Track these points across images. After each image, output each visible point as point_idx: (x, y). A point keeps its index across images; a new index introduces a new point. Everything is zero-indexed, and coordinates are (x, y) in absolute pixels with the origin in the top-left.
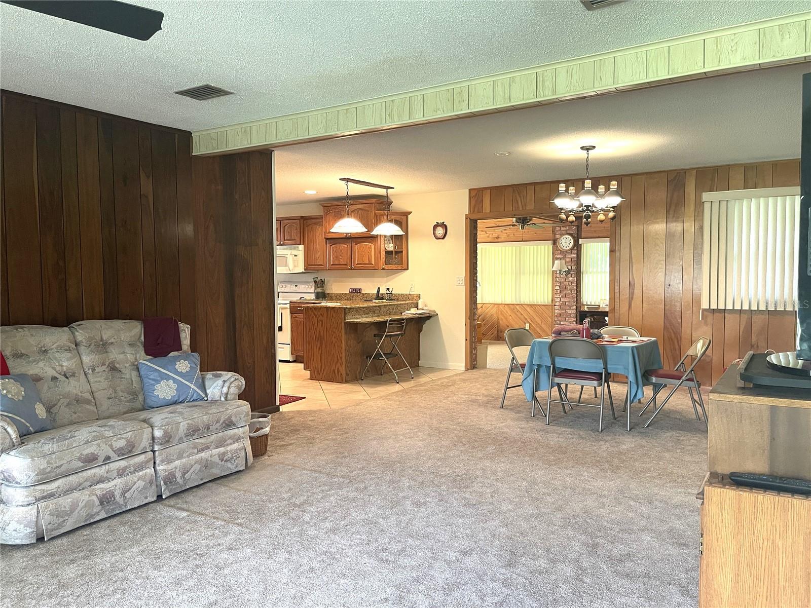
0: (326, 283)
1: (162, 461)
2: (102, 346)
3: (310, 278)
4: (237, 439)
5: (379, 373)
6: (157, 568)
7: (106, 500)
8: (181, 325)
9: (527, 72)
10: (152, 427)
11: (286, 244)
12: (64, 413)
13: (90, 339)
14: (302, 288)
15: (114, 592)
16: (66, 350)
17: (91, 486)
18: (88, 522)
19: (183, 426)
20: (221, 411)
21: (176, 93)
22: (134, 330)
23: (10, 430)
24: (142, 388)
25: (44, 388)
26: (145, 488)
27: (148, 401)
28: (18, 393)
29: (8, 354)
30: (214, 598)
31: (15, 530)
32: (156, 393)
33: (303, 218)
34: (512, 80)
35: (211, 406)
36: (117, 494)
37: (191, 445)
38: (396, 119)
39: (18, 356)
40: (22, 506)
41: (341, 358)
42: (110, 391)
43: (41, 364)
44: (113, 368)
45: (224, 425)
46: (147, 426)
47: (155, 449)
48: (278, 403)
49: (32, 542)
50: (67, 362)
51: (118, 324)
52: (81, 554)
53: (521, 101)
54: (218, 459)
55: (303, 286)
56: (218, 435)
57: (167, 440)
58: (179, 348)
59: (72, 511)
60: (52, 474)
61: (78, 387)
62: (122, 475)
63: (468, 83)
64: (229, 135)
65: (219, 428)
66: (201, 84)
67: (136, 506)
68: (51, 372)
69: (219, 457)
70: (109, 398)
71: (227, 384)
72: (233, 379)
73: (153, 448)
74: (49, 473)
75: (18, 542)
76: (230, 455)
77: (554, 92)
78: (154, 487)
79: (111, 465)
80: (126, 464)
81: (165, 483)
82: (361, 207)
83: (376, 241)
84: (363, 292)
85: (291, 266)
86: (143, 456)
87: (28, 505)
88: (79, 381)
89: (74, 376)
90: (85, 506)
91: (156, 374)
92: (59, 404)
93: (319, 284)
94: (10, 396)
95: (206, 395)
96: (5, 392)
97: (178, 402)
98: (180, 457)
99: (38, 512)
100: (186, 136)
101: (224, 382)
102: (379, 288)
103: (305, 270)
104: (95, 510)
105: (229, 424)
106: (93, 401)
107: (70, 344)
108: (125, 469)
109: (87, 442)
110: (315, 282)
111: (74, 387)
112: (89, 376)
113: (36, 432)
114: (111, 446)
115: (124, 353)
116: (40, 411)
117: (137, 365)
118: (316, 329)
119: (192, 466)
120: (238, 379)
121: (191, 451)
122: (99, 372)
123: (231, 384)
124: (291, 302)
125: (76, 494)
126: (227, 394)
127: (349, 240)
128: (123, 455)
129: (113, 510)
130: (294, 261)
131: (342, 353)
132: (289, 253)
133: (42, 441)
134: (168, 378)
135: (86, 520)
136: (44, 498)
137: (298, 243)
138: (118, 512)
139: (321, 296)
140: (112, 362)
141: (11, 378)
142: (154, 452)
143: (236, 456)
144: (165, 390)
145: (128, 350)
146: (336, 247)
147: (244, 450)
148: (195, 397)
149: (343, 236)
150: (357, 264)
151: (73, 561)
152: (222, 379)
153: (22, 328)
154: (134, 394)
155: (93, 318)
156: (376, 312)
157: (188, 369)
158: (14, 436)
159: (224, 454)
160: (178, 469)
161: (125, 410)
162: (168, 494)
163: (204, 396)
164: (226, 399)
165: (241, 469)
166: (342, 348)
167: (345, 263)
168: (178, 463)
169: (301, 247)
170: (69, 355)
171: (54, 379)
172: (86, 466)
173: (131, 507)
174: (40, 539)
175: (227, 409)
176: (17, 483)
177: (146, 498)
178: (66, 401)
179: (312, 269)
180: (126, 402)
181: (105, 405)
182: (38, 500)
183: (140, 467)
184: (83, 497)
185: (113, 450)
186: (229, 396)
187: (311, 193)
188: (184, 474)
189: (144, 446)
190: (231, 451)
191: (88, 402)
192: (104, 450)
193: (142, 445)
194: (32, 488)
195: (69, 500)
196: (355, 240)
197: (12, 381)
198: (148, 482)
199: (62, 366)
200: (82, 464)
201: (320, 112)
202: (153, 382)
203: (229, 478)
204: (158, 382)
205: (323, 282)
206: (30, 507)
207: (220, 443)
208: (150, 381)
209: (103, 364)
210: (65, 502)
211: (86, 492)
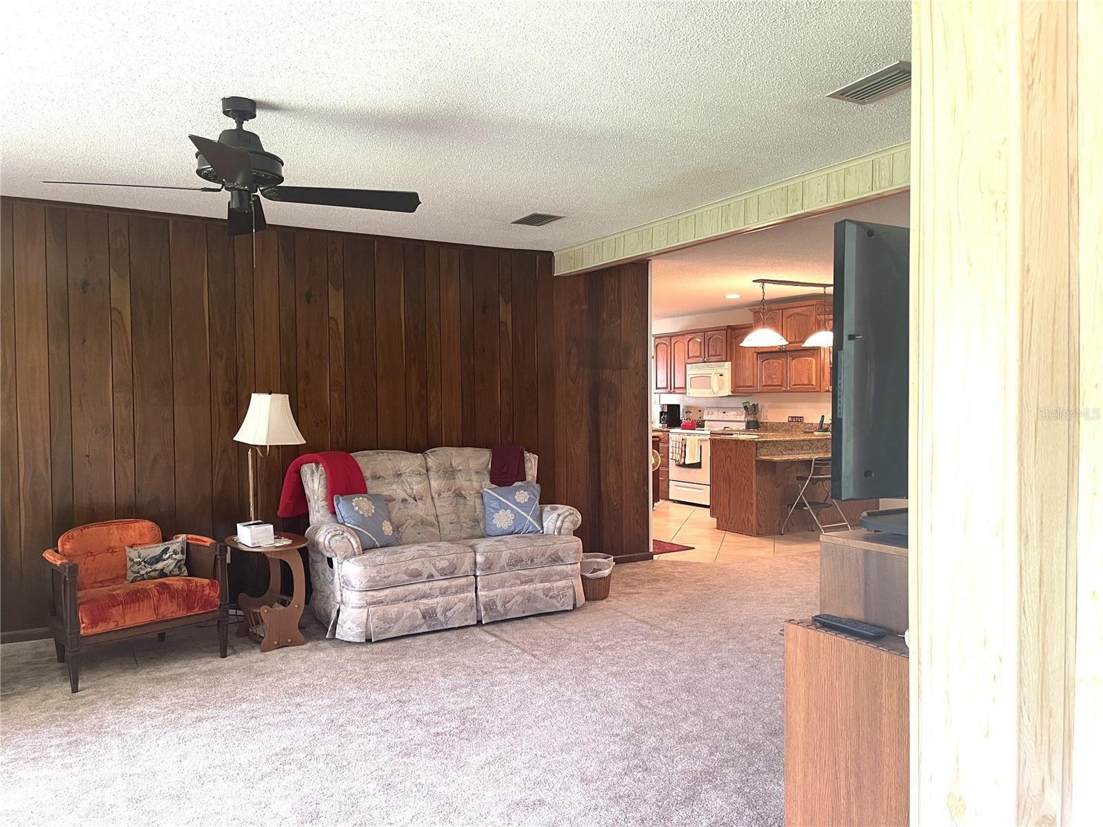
0: (759, 409)
1: (483, 587)
2: (450, 473)
3: (739, 402)
4: (565, 576)
5: (810, 528)
6: (444, 676)
7: (428, 615)
8: (527, 455)
9: (862, 161)
10: (475, 552)
11: (710, 361)
12: (409, 532)
13: (439, 465)
14: (731, 415)
15: (402, 687)
16: (417, 474)
17: (416, 600)
18: (411, 633)
19: (505, 556)
20: (548, 544)
21: (514, 223)
22: (480, 459)
23: (352, 540)
24: (484, 517)
25: (396, 508)
26: (465, 610)
27: (487, 529)
28: (368, 511)
29: (368, 476)
30: (474, 704)
31: (350, 629)
32: (494, 522)
33: (731, 328)
34: (847, 171)
35: (538, 539)
36: (439, 611)
37: (514, 576)
38: (731, 225)
39: (376, 477)
40: (356, 607)
41: (752, 504)
42: (454, 516)
43: (394, 487)
44: (459, 494)
45: (550, 559)
46: (471, 550)
47: (477, 574)
48: (651, 550)
49: (362, 641)
50: (417, 487)
51: (468, 451)
52: (395, 656)
53: (856, 196)
54: (542, 594)
55: (732, 413)
56: (543, 569)
57: (489, 567)
58: (523, 479)
59: (397, 620)
60: (381, 583)
61: (424, 509)
62: (445, 594)
63: (801, 180)
64: (584, 251)
65: (544, 562)
66: (530, 214)
67: (456, 626)
68: (403, 495)
69: (544, 591)
70: (451, 523)
71: (561, 518)
72: (567, 513)
73: (475, 573)
74: (378, 581)
75: (351, 639)
76: (556, 592)
77: (891, 183)
78: (474, 611)
79: (434, 582)
80: (448, 584)
81: (485, 609)
82: (798, 311)
83: (817, 355)
84: (805, 422)
85: (716, 389)
86: (464, 580)
87: (360, 608)
88: (425, 504)
89: (422, 499)
90: (409, 617)
91: (496, 503)
92: (406, 524)
93: (752, 410)
94: (361, 512)
95: (542, 528)
96: (357, 508)
97: (514, 532)
98: (502, 586)
99: (368, 615)
100: (548, 256)
101: (559, 515)
102: (823, 416)
103: (732, 392)
104: (418, 623)
105: (556, 560)
106: (437, 524)
107: (421, 469)
108: (447, 588)
109: (413, 559)
110: (746, 408)
111: (421, 509)
112: (435, 500)
113: (381, 547)
114: (434, 565)
115: (470, 480)
116: (387, 528)
117: (482, 493)
118: (724, 466)
119: (514, 597)
120: (573, 514)
121: (512, 581)
122: (444, 497)
123: (565, 518)
124: (711, 433)
125: (402, 605)
126: (560, 529)
127: (784, 354)
128: (446, 575)
129: (434, 625)
130: (719, 381)
131: (752, 498)
132: (714, 371)
133: (378, 553)
134: (506, 507)
135: (408, 631)
136: (374, 603)
137: (724, 359)
138: (439, 628)
139: (753, 425)
140: (459, 489)
141: (365, 497)
142: (476, 577)
143: (562, 594)
144: (503, 520)
145: (474, 477)
146: (768, 363)
147: (572, 589)
148: (530, 529)
149: (777, 349)
150: (795, 385)
151: (386, 660)
152: (558, 512)
153: (382, 453)
154: (477, 521)
155: (450, 444)
156: (804, 448)
157: (526, 500)
158: (355, 546)
159: (549, 590)
160: (499, 598)
161: (465, 536)
162: (488, 621)
163: (539, 528)
164: (559, 533)
165: (569, 608)
166: (752, 492)
167: (780, 384)
168: (499, 591)
169: (728, 364)
170: (419, 479)
171: (404, 500)
172: (411, 580)
173: (451, 626)
174: (369, 641)
175: (555, 543)
176: (352, 586)
177: (466, 620)
178: (413, 522)
179: (741, 391)
180: (467, 528)
181: (447, 529)
182: (369, 604)
183: (461, 590)
184: (408, 608)
185: (436, 569)
186: (562, 531)
187: (733, 297)
188: (505, 603)
189: (465, 569)
190: (557, 588)
191: (432, 525)
192: (428, 569)
193: (464, 569)
194: (364, 593)
195: (396, 609)
196: (791, 353)
197: (365, 499)
198: (468, 604)
199: (412, 489)
200: (407, 578)
201: (663, 222)
202: (493, 511)
203: (553, 616)
204: (497, 511)
205: (755, 406)
206: (362, 610)
207: (546, 578)
208: (491, 509)
209: (449, 490)
210: (392, 610)
211: (411, 604)
